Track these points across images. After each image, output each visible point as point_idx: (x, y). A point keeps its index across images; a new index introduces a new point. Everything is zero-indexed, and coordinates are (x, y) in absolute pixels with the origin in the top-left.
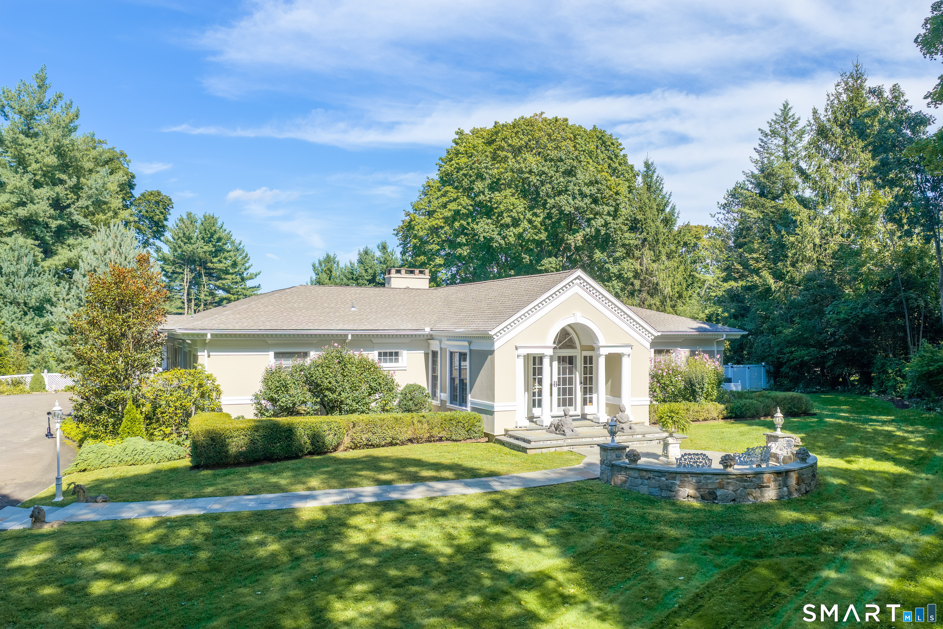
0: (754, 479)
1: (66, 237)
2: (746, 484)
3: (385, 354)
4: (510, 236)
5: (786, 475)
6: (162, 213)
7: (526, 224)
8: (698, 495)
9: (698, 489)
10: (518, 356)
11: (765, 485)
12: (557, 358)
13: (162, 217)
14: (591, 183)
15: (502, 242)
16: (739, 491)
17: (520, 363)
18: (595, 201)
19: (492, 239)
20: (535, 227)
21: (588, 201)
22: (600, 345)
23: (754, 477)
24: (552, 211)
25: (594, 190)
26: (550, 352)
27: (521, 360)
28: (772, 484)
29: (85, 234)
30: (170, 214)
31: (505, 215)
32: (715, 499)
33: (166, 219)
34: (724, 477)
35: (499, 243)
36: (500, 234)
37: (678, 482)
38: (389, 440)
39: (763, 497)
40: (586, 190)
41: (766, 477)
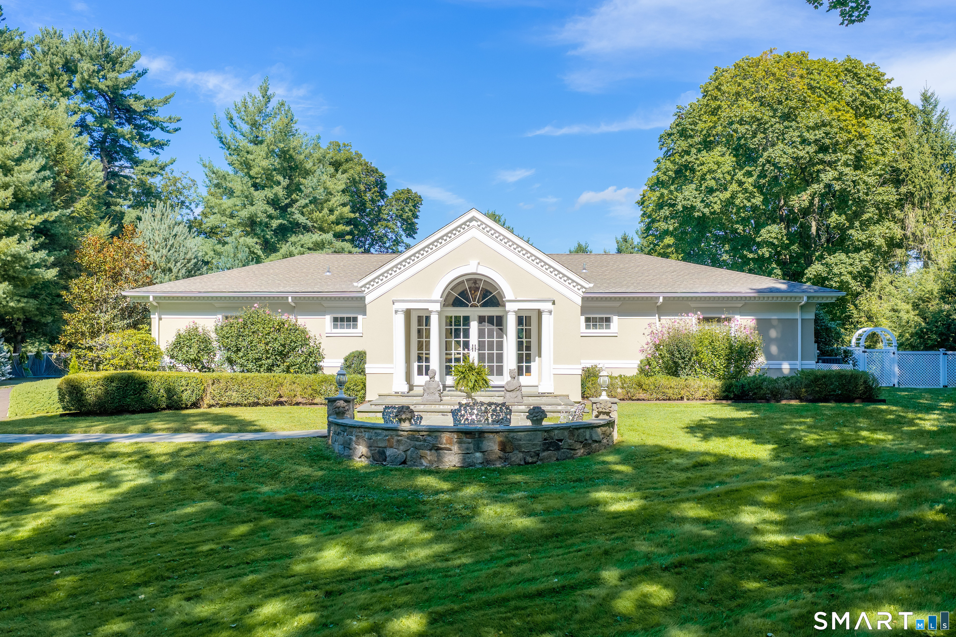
0: (429, 438)
1: (289, 235)
2: (418, 443)
3: (342, 319)
4: (715, 203)
5: (480, 437)
6: (411, 210)
7: (734, 187)
8: (369, 454)
9: (369, 447)
10: (396, 312)
11: (443, 446)
12: (477, 318)
13: (410, 214)
14: (816, 127)
15: (706, 211)
16: (409, 452)
17: (399, 321)
18: (823, 149)
19: (693, 208)
20: (746, 190)
21: (812, 149)
22: (507, 298)
23: (429, 435)
24: (766, 168)
25: (820, 134)
26: (437, 307)
27: (401, 318)
28: (455, 448)
29: (308, 231)
30: (419, 211)
31: (708, 177)
32: (385, 460)
33: (417, 217)
34: (394, 433)
35: (702, 213)
36: (703, 201)
37: (354, 438)
38: (252, 400)
39: (442, 462)
40: (810, 136)
41: (445, 437)
